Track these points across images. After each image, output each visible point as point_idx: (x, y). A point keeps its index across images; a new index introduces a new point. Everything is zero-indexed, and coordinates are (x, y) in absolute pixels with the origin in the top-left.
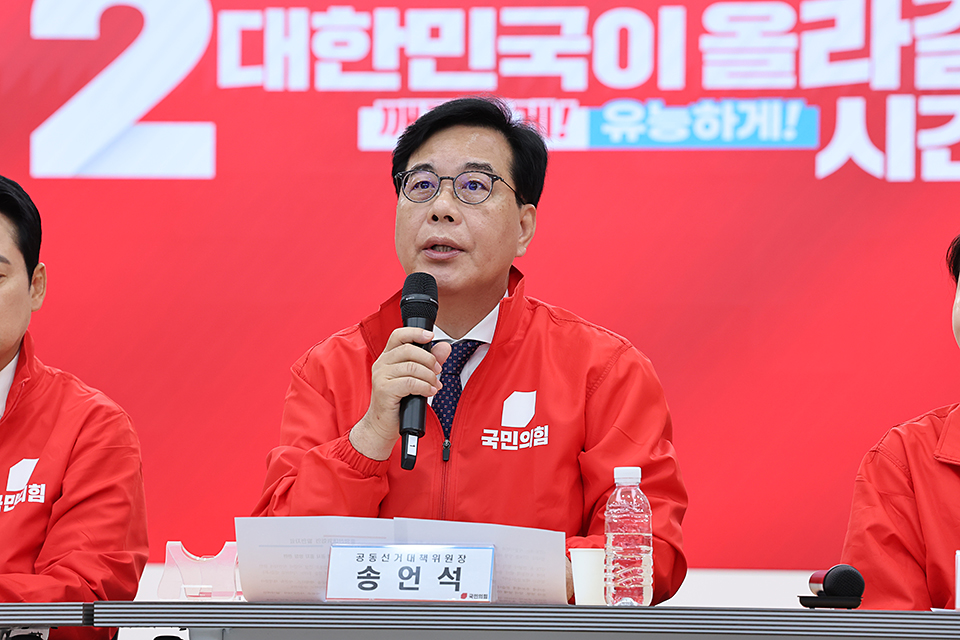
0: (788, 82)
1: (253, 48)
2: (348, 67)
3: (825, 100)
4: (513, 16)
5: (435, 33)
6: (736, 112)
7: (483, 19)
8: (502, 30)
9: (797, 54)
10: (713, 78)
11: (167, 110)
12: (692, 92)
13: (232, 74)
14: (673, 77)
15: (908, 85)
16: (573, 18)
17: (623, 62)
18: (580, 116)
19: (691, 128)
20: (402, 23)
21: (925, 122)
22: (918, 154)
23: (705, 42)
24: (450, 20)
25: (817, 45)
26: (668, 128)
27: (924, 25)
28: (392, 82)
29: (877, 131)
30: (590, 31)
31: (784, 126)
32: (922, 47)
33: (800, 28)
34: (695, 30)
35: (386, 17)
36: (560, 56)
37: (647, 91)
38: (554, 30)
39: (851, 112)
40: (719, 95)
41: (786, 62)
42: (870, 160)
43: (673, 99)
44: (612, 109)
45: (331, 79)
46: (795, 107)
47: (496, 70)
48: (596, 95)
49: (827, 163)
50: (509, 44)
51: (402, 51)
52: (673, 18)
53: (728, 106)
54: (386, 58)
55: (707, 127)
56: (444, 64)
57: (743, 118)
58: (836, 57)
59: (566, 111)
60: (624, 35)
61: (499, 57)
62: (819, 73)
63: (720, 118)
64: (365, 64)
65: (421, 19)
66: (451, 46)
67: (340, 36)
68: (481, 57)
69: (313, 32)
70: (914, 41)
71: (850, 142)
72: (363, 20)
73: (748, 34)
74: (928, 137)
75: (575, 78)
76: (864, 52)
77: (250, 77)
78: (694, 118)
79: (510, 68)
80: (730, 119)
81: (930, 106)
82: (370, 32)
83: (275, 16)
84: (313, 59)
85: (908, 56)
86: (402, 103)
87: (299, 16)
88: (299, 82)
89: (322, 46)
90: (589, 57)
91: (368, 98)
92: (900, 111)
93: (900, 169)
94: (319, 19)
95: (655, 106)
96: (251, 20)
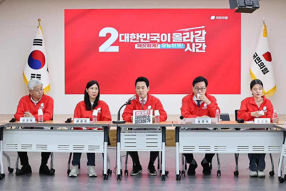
0: (182, 41)
1: (123, 38)
2: (133, 40)
3: (186, 43)
4: (151, 34)
5: (143, 36)
6: (176, 44)
7: (148, 34)
8: (150, 36)
9: (183, 38)
10: (174, 41)
11: (113, 45)
12: (171, 42)
13: (121, 40)
14: (169, 41)
15: (194, 42)
16: (158, 34)
17: (164, 39)
18: (159, 45)
19: (171, 46)
20: (139, 35)
21: (196, 46)
22: (195, 49)
23: (173, 37)
24: (145, 35)
25: (185, 37)
26: (169, 46)
27: (196, 36)
28: (138, 41)
29: (191, 47)
30: (160, 36)
31: (181, 46)
32: (196, 38)
33: (183, 36)
34: (171, 36)
35: (138, 34)
36: (157, 38)
37: (166, 42)
38: (156, 36)
39: (188, 45)
40: (174, 43)
41: (181, 39)
42: (190, 50)
43: (169, 43)
44: (162, 44)
45: (131, 41)
46: (182, 44)
47: (150, 40)
48: (161, 43)
49: (186, 50)
50: (151, 37)
51: (139, 38)
52: (169, 35)
53: (175, 44)
54: (138, 39)
55: (173, 46)
56: (144, 39)
57: (177, 45)
58: (186, 39)
59: (158, 44)
60: (164, 36)
61: (150, 38)
62: (185, 40)
63: (174, 45)
64: (135, 39)
65: (141, 35)
66: (145, 37)
67: (133, 36)
68: (148, 38)
69: (130, 36)
70: (195, 37)
71: (188, 48)
72: (135, 34)
73: (177, 36)
74: (196, 48)
75: (158, 41)
76: (190, 38)
77: (123, 41)
78: (172, 45)
79: (151, 40)
80: (175, 45)
81: (197, 44)
82: (136, 36)
83: (125, 34)
84: (130, 39)
85: (194, 39)
86: (140, 44)
87: (128, 34)
88: (128, 41)
89: (131, 37)
90: (160, 39)
91: (136, 43)
92: (193, 45)
93: (194, 51)
94: (130, 35)
95: (167, 44)
96: (123, 35)
